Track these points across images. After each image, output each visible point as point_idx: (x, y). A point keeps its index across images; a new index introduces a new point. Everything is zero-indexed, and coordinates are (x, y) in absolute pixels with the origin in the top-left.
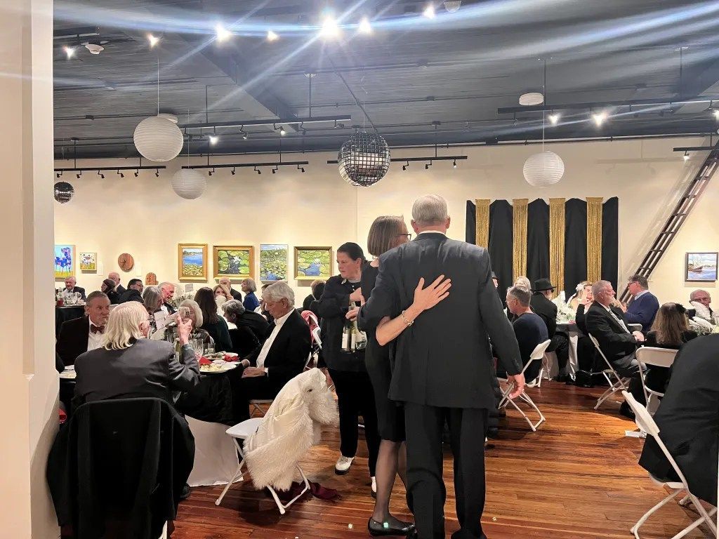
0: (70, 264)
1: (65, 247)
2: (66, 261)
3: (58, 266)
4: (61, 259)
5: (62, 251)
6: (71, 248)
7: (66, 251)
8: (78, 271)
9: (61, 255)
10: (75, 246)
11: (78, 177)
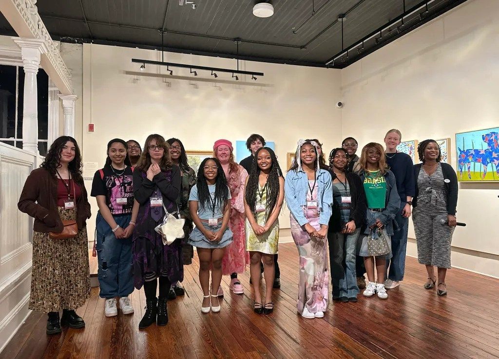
1: (488, 132)
2: (492, 155)
3: (478, 164)
4: (482, 152)
5: (483, 139)
6: (498, 131)
7: (490, 138)
9: (482, 146)
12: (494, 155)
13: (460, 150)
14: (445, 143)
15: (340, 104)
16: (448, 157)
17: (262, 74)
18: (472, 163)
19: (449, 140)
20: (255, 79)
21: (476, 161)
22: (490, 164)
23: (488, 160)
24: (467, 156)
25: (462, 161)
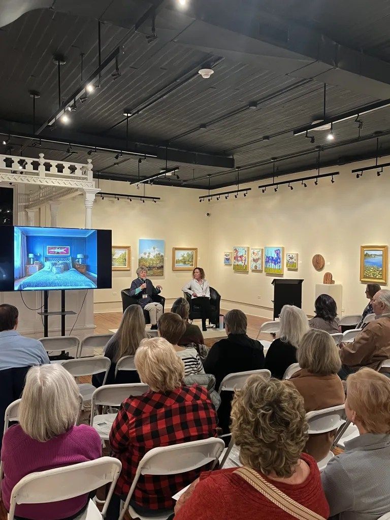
0: (280, 263)
1: (277, 249)
3: (273, 264)
4: (274, 259)
5: (275, 252)
6: (281, 249)
7: (277, 252)
8: (285, 268)
9: (274, 256)
10: (283, 248)
11: (276, 191)
12: (279, 261)
13: (266, 256)
14: (260, 252)
15: (208, 214)
16: (261, 259)
17: (159, 198)
19: (263, 249)
20: (155, 202)
21: (272, 262)
24: (269, 259)
25: (267, 262)
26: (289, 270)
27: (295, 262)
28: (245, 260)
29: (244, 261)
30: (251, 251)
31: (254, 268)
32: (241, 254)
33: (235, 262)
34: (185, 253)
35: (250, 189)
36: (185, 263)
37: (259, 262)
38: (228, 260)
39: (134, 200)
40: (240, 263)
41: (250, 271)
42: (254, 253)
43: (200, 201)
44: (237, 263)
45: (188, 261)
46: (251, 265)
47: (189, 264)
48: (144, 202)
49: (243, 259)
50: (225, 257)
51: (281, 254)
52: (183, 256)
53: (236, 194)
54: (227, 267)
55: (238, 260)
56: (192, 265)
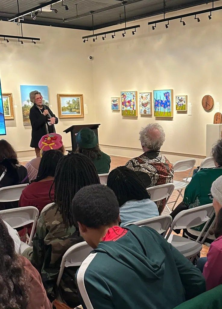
0: (169, 106)
1: (166, 92)
2: (167, 103)
3: (162, 108)
4: (164, 102)
5: (164, 95)
6: (170, 92)
7: (167, 95)
8: (175, 111)
9: (164, 99)
10: (172, 91)
11: (167, 27)
12: (168, 104)
13: (155, 99)
14: (149, 96)
15: (91, 58)
16: (150, 103)
17: (39, 39)
18: (160, 107)
19: (151, 93)
20: (35, 43)
21: (161, 106)
22: (166, 108)
23: (166, 106)
24: (158, 103)
25: (156, 106)
26: (179, 112)
27: (184, 104)
28: (134, 105)
29: (132, 107)
30: (139, 96)
31: (143, 113)
32: (129, 99)
33: (123, 108)
34: (71, 99)
35: (138, 26)
36: (71, 110)
37: (149, 106)
38: (115, 105)
39: (12, 41)
40: (128, 108)
41: (139, 116)
42: (142, 97)
43: (84, 41)
44: (125, 109)
45: (75, 108)
46: (140, 109)
47: (75, 111)
48: (22, 43)
49: (132, 103)
50: (113, 102)
51: (170, 97)
52: (68, 103)
53: (123, 32)
54: (116, 113)
55: (126, 106)
56: (79, 113)
